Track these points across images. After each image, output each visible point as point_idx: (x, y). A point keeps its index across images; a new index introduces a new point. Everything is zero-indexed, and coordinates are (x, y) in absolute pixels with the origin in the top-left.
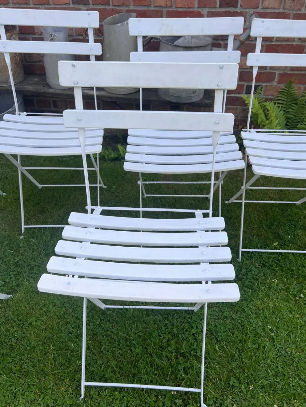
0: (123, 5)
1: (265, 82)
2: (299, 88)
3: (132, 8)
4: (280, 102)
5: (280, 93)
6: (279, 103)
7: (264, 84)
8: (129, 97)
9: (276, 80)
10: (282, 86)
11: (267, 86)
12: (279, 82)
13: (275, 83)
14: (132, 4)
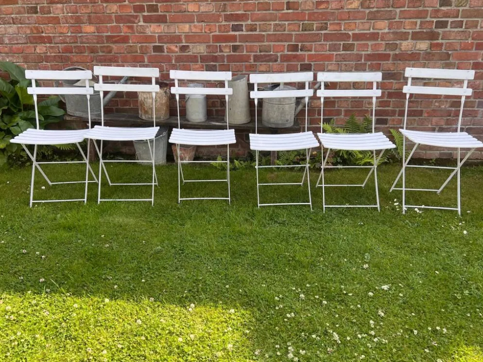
0: (239, 71)
1: (335, 116)
2: (359, 119)
3: (244, 72)
4: (348, 129)
5: (347, 123)
6: (346, 130)
7: (335, 118)
8: (244, 125)
9: (343, 114)
10: (348, 118)
11: (337, 118)
12: (345, 115)
13: (342, 117)
14: (244, 70)
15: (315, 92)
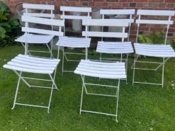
2: (158, 33)
11: (146, 32)
13: (149, 31)
15: (135, 21)
